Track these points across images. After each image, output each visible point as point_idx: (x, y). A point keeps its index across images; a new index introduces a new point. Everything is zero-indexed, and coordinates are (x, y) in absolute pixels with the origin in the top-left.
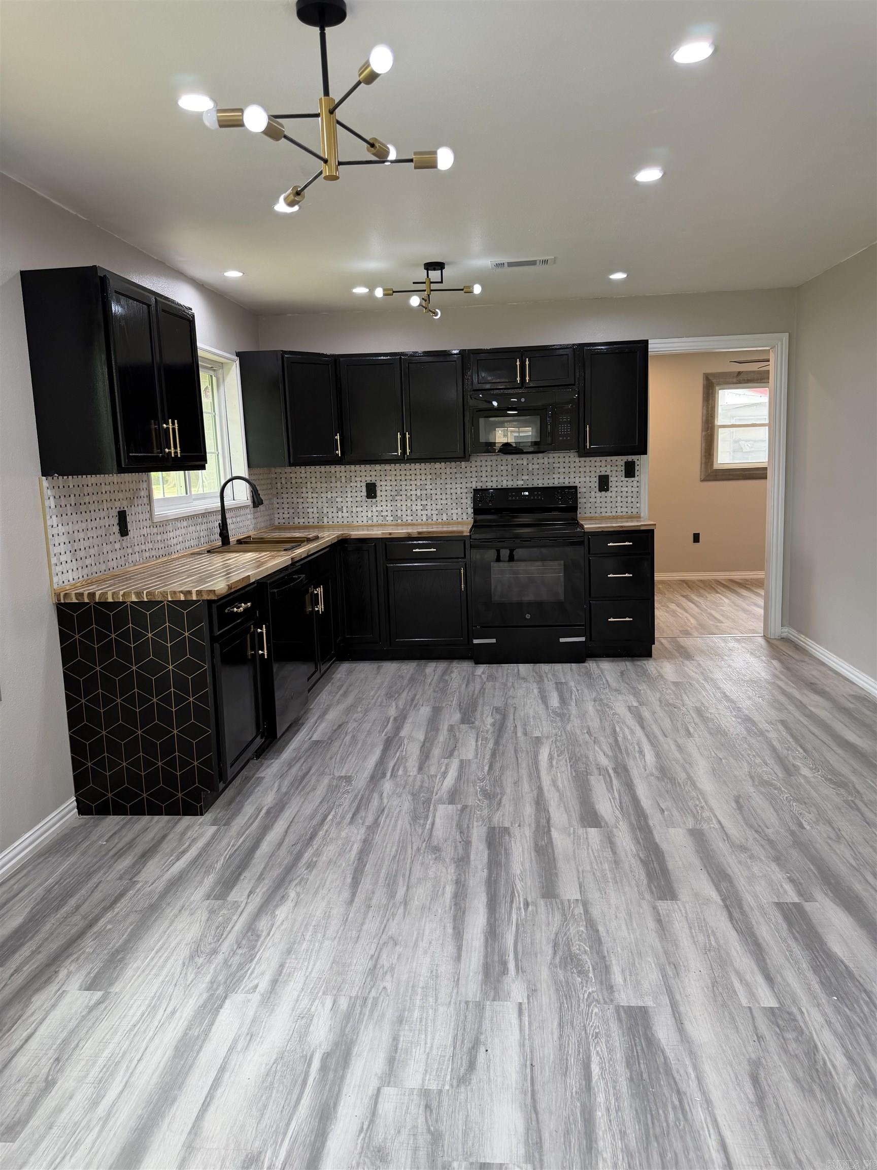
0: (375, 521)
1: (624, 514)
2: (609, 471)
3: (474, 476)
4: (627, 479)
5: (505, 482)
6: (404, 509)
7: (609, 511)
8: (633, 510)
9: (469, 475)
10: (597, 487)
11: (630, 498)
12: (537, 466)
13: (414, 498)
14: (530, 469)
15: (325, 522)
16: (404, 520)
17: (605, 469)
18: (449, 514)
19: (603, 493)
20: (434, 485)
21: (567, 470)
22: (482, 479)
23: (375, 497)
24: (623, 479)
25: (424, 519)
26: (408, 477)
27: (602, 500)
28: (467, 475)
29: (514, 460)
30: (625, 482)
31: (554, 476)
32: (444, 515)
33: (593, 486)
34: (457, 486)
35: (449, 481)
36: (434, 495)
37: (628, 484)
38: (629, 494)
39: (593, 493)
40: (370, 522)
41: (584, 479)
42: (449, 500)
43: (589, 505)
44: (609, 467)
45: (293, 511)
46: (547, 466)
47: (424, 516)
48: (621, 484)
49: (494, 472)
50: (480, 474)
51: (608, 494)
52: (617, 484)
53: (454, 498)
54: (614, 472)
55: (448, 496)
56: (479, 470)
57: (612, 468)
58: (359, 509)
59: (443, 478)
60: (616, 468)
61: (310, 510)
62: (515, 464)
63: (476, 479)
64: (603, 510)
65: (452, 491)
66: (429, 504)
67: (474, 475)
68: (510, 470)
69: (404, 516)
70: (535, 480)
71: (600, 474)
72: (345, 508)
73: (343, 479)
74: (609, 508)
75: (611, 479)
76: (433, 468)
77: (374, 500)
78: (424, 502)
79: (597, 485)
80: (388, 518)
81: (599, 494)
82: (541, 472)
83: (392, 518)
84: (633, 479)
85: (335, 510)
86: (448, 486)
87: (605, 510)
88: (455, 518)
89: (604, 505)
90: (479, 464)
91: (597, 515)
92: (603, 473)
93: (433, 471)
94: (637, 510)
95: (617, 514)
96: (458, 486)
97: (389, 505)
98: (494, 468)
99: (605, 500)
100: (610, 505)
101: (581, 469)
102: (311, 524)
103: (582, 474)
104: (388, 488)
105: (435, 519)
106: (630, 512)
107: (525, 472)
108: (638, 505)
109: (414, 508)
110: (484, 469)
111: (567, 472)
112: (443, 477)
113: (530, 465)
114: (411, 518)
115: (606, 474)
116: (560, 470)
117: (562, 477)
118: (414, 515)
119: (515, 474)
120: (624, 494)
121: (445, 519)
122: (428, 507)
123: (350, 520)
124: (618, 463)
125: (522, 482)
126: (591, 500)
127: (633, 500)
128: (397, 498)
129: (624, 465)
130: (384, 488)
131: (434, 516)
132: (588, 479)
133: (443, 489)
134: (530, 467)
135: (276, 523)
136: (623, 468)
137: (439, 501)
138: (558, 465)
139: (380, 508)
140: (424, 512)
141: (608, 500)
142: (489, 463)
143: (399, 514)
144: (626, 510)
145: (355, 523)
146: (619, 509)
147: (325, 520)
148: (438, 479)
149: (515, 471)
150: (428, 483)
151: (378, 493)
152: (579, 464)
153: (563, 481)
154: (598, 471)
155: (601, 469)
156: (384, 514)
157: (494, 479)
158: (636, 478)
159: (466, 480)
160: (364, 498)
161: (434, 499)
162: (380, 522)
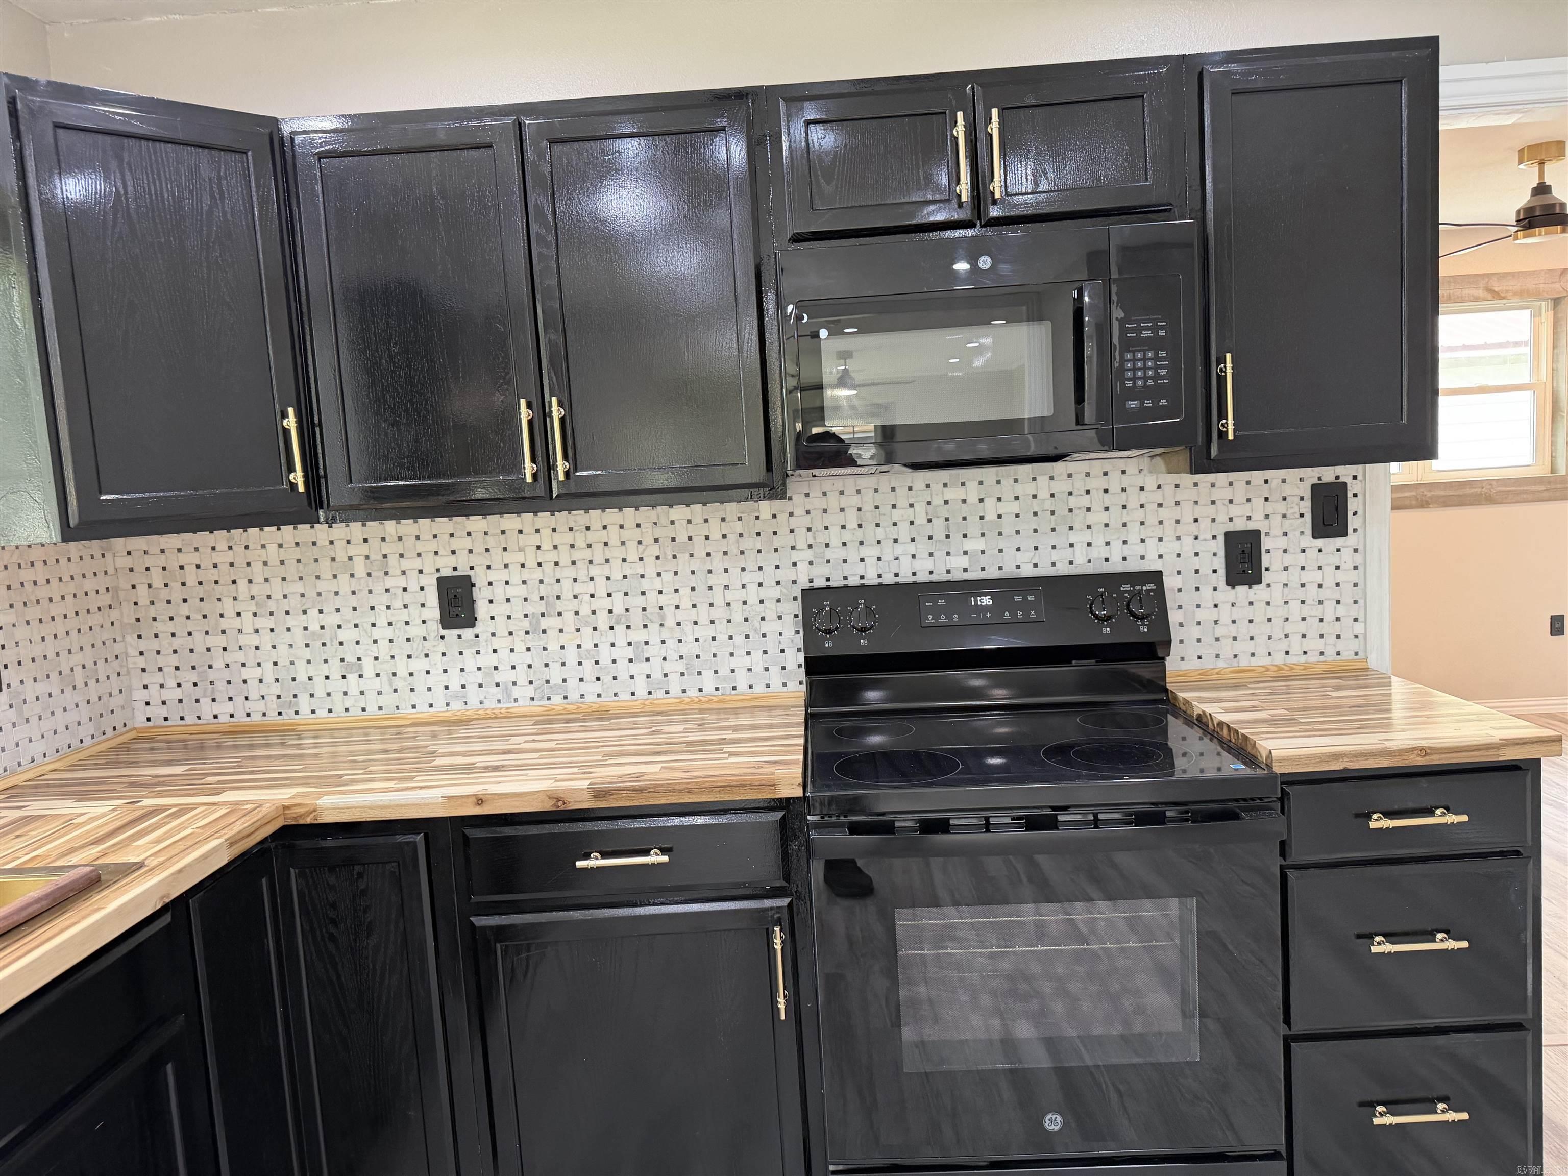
0: (474, 702)
1: (1313, 658)
2: (1258, 516)
3: (801, 544)
4: (1320, 543)
5: (906, 561)
6: (572, 660)
7: (1261, 651)
8: (1341, 645)
9: (783, 540)
10: (1222, 572)
11: (1329, 605)
12: (1015, 507)
13: (603, 621)
14: (991, 516)
15: (305, 710)
16: (574, 696)
17: (1246, 510)
18: (724, 671)
19: (1242, 590)
20: (667, 576)
21: (1116, 517)
22: (829, 554)
23: (471, 621)
24: (1308, 541)
25: (641, 692)
26: (581, 554)
27: (1236, 614)
28: (777, 542)
29: (937, 487)
30: (1312, 553)
31: (1073, 537)
32: (708, 674)
33: (1206, 570)
34: (746, 578)
35: (717, 563)
36: (669, 611)
37: (1322, 559)
38: (1329, 593)
39: (1206, 591)
40: (456, 706)
41: (1176, 546)
42: (721, 626)
43: (1196, 632)
44: (1258, 502)
45: (193, 677)
46: (1049, 504)
47: (641, 681)
48: (1301, 559)
49: (869, 527)
50: (822, 537)
51: (1258, 592)
52: (1288, 559)
53: (738, 618)
54: (1276, 520)
55: (719, 613)
56: (818, 526)
57: (1270, 508)
58: (419, 665)
59: (700, 553)
60: (1281, 507)
61: (251, 673)
62: (938, 501)
63: (808, 555)
64: (1243, 647)
65: (730, 596)
66: (655, 640)
67: (802, 538)
68: (921, 520)
69: (573, 682)
70: (1009, 552)
71: (1231, 527)
72: (368, 663)
73: (360, 567)
74: (1261, 640)
75: (1266, 543)
76: (664, 521)
77: (468, 633)
78: (638, 636)
79: (1220, 563)
80: (516, 692)
81: (1227, 594)
82: (1026, 526)
83: (530, 691)
84: (1339, 542)
85: (335, 669)
86: (718, 580)
87: (1250, 647)
88: (742, 686)
89: (1244, 630)
90: (816, 502)
91: (1221, 664)
92: (1240, 525)
93: (664, 532)
94: (1355, 645)
95: (1291, 659)
96: (752, 577)
97: (520, 647)
98: (869, 516)
99: (1249, 613)
100: (1267, 629)
101: (1163, 513)
102: (256, 717)
103: (1169, 529)
104: (517, 591)
105: (675, 690)
106: (1330, 653)
107: (973, 527)
108: (1359, 628)
109: (605, 655)
110: (835, 519)
111: (1115, 523)
112: (699, 548)
113: (990, 502)
114: (597, 687)
115: (1251, 526)
116: (1091, 518)
117: (1099, 541)
118: (607, 679)
119: (939, 535)
120: (1312, 593)
121: (709, 688)
122: (653, 651)
123: (388, 700)
124: (1287, 490)
125: (964, 562)
126: (1200, 615)
127: (1341, 611)
128: (544, 623)
129: (1308, 495)
130: (499, 592)
131: (674, 678)
132: (1188, 545)
133: (701, 588)
134: (991, 509)
135: (140, 721)
136: (1306, 506)
137: (688, 627)
138: (1085, 501)
139: (487, 660)
140: (640, 669)
141: (1259, 613)
142: (852, 501)
143: (555, 674)
144: (1319, 645)
145: (406, 710)
146: (1296, 645)
147: (304, 703)
148: (683, 557)
149: (939, 523)
150: (650, 572)
151: (482, 610)
152: (1158, 497)
153: (1099, 552)
154: (1222, 518)
155: (1234, 511)
156: (505, 676)
157: (870, 552)
158: (1351, 540)
159: (775, 559)
160: (434, 626)
161: (670, 622)
162: (490, 704)
